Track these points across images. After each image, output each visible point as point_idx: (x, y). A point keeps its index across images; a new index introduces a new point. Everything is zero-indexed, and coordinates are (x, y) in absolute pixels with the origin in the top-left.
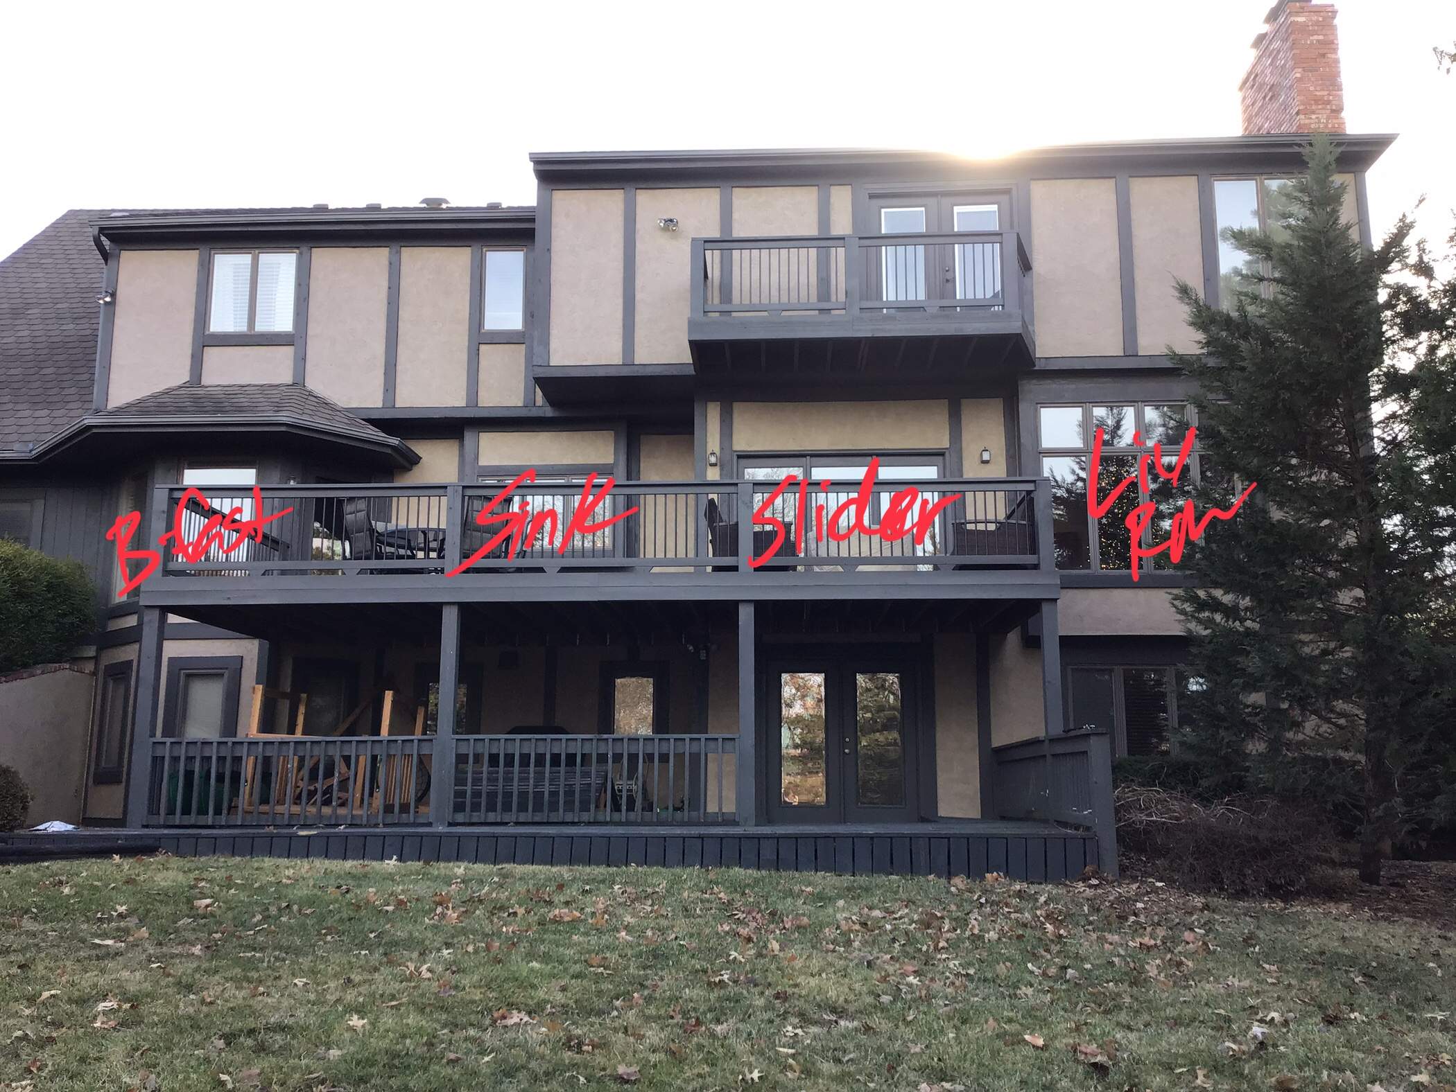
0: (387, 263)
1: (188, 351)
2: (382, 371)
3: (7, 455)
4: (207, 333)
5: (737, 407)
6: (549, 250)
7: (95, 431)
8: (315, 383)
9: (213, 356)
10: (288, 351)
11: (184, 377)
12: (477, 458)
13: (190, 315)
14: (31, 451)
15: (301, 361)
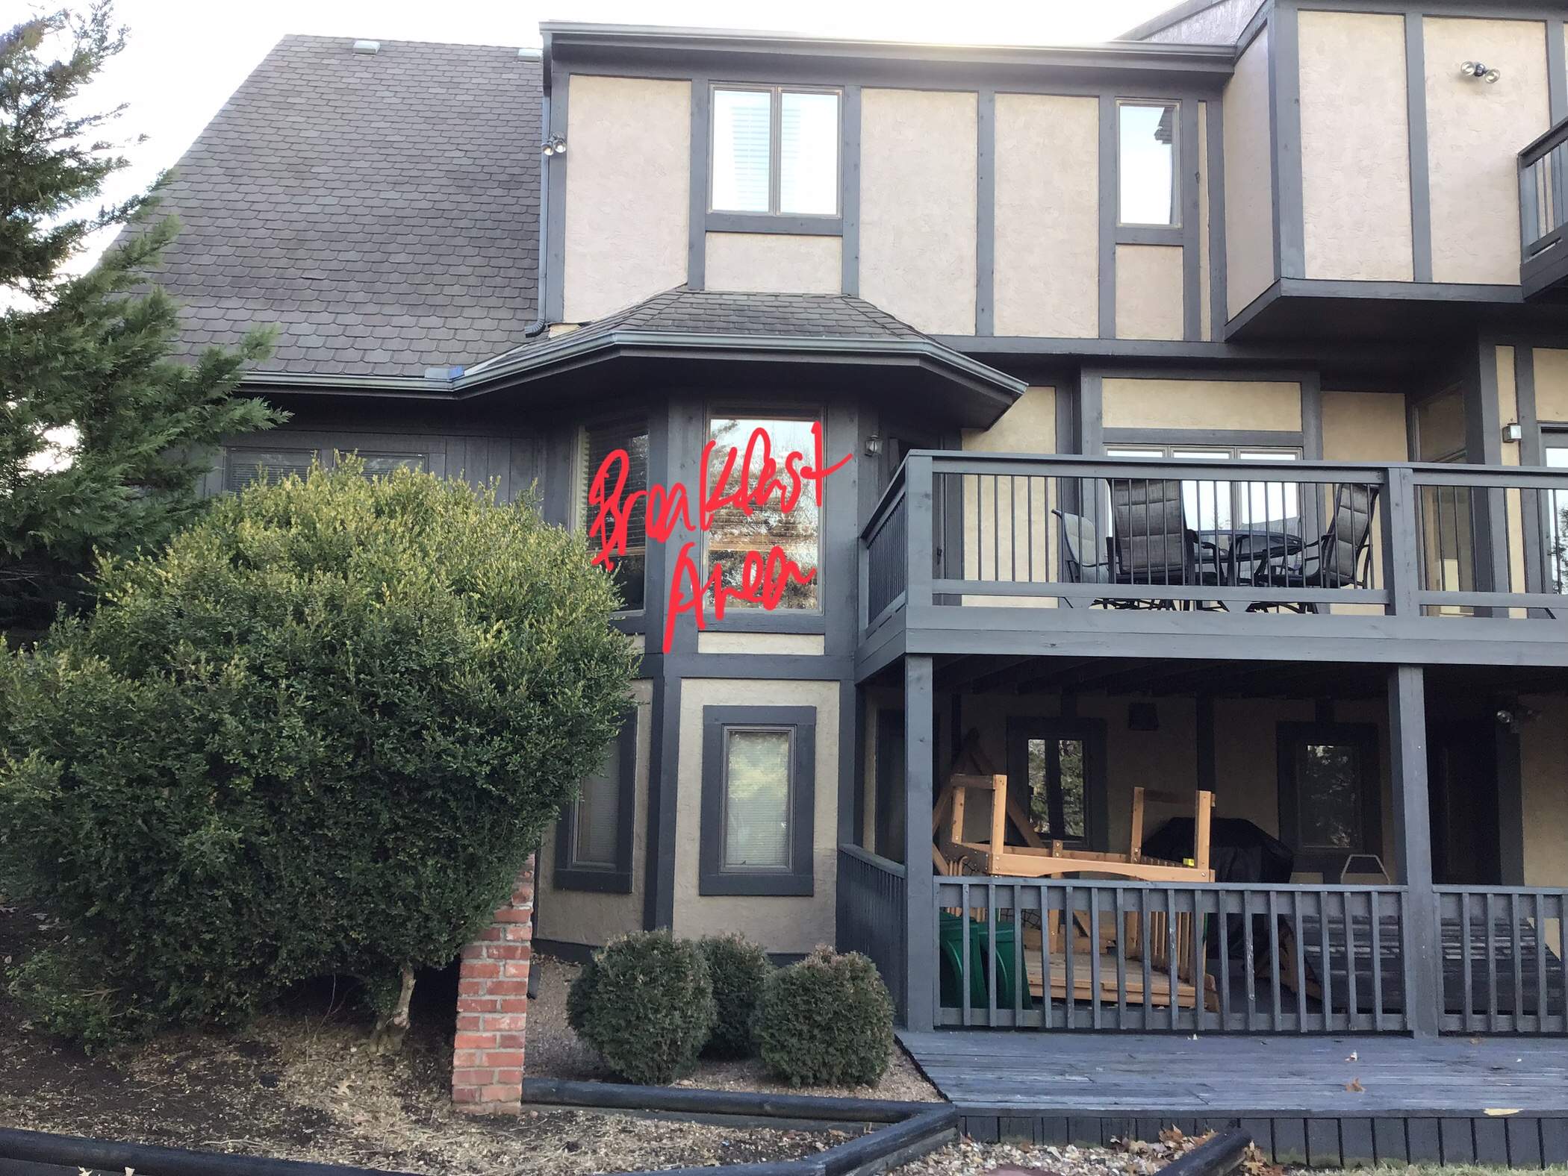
0: (974, 115)
1: (683, 239)
2: (973, 281)
3: (416, 384)
4: (710, 211)
5: (1540, 356)
6: (1297, 101)
7: (624, 353)
8: (875, 292)
9: (718, 246)
10: (834, 244)
11: (680, 278)
12: (1100, 417)
13: (680, 182)
14: (453, 380)
15: (851, 261)
